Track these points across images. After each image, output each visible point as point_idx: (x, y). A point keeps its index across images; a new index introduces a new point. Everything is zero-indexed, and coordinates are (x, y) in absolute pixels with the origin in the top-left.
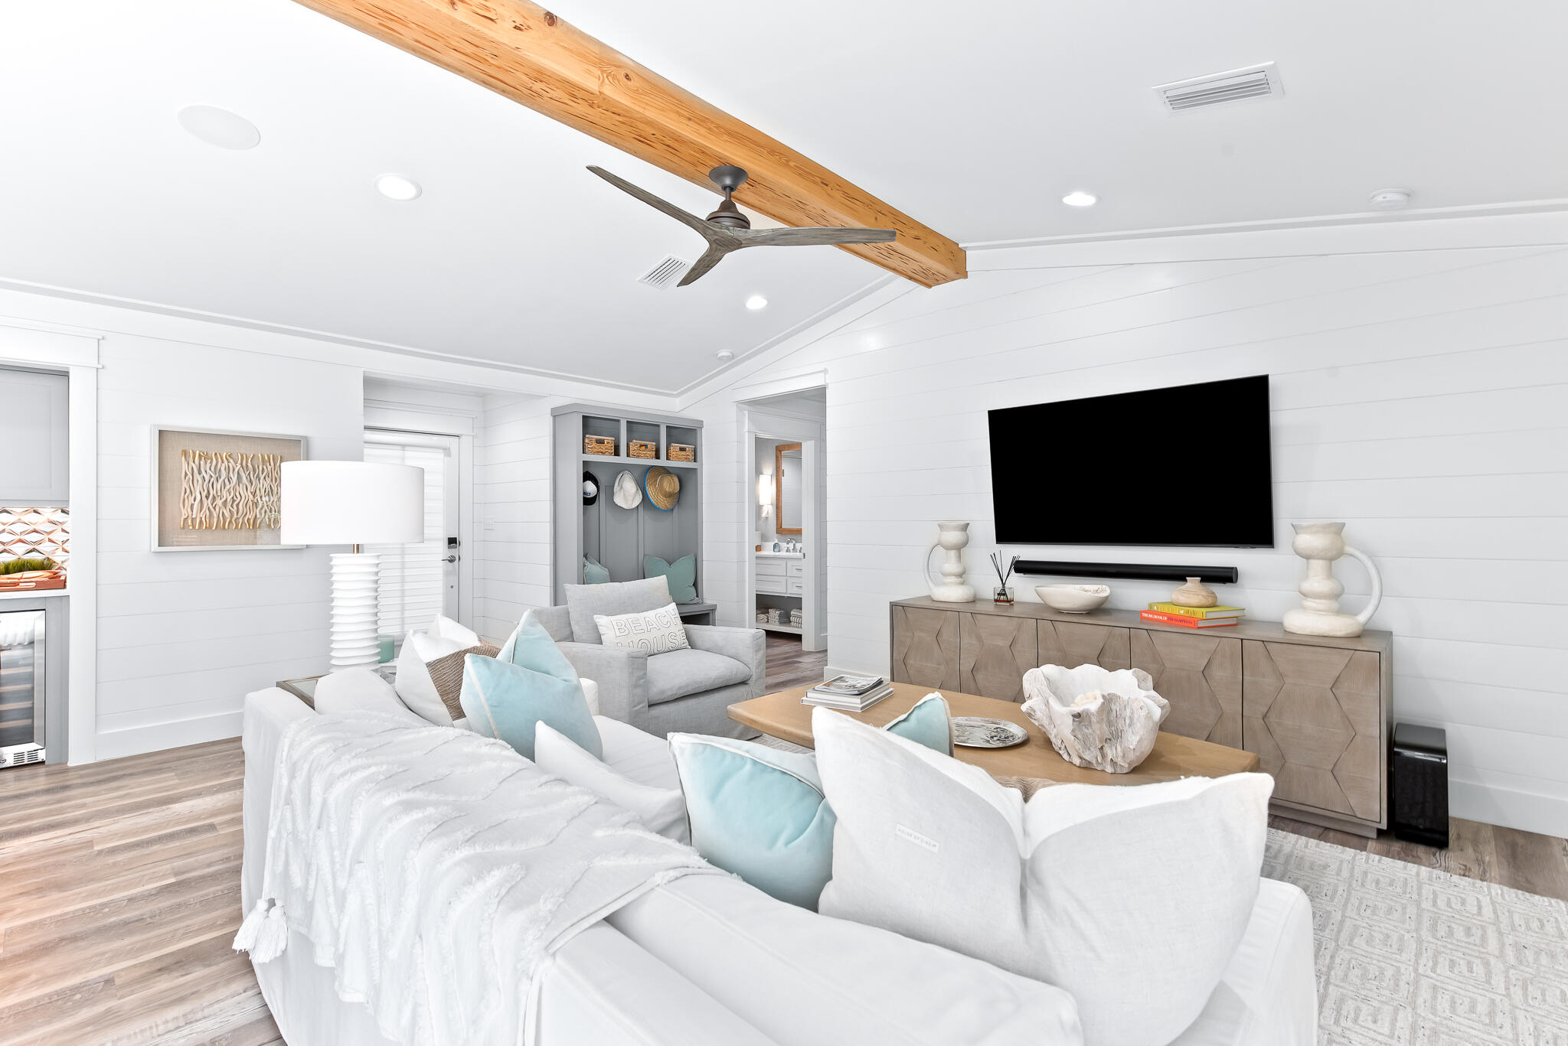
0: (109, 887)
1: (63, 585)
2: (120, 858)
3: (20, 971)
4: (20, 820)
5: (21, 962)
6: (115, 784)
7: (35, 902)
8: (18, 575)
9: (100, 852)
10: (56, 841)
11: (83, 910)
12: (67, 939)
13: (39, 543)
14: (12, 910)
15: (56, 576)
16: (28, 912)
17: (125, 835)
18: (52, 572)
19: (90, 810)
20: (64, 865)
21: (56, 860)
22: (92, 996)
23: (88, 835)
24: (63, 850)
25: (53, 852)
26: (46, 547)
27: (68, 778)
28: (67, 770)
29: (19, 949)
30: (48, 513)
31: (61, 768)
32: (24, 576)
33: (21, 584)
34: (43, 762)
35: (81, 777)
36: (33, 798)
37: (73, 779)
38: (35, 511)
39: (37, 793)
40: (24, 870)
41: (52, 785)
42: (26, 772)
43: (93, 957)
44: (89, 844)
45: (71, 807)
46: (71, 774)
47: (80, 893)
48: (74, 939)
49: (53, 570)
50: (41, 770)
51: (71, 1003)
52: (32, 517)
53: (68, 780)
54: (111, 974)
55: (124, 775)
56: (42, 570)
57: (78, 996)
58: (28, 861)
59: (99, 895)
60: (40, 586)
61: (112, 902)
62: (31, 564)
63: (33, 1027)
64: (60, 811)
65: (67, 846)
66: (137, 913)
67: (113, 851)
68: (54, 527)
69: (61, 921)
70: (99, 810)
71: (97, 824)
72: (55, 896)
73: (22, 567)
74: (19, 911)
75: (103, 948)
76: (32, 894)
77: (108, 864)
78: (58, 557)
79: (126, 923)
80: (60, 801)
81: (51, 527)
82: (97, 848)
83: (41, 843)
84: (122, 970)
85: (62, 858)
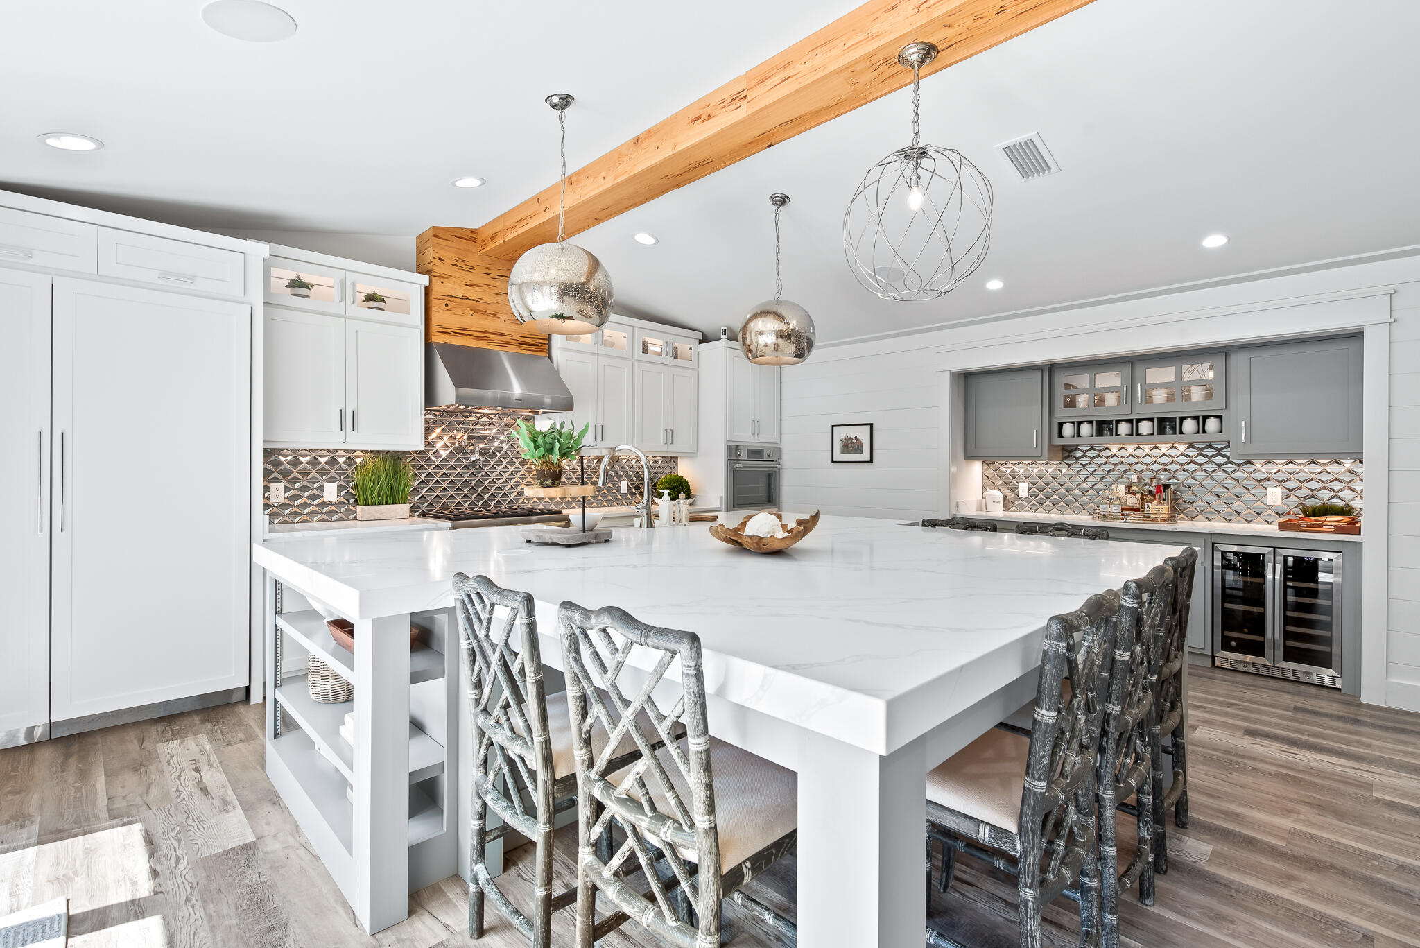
0: (1382, 841)
1: (1358, 532)
2: (1397, 816)
3: (1296, 873)
4: (1315, 735)
5: (1298, 864)
6: (1402, 737)
7: (1315, 817)
8: (1323, 518)
9: (1378, 800)
10: (1341, 769)
11: (1355, 849)
12: (1336, 868)
13: (1341, 490)
14: (1298, 813)
15: (1354, 522)
16: (1308, 823)
17: (1404, 795)
18: (1350, 518)
19: (1374, 753)
20: (1344, 795)
21: (1337, 786)
22: (1350, 940)
23: (1369, 777)
24: (1346, 781)
25: (1339, 778)
26: (1347, 495)
27: (1359, 713)
28: (1360, 705)
29: (1298, 852)
30: (1348, 463)
31: (1353, 701)
32: (1328, 519)
33: (1324, 527)
34: (1339, 689)
35: (1371, 716)
36: (1326, 719)
37: (1365, 716)
38: (1337, 462)
39: (1331, 716)
40: (1311, 782)
41: (1344, 714)
42: (1325, 693)
43: (1356, 902)
44: (1369, 786)
45: (1358, 742)
46: (1364, 711)
47: (1353, 831)
48: (1342, 872)
49: (1352, 516)
50: (1337, 696)
51: (1331, 934)
52: (1333, 468)
53: (1359, 715)
54: (1373, 932)
55: (1412, 731)
56: (1341, 515)
57: (1338, 932)
58: (1315, 775)
59: (1372, 843)
60: (1338, 530)
61: (1382, 857)
62: (1332, 509)
63: (1298, 932)
64: (1348, 742)
65: (1348, 778)
66: (1407, 885)
67: (1391, 805)
68: (1353, 477)
69: (1334, 848)
70: (1382, 757)
71: (1379, 770)
72: (1332, 820)
73: (1327, 510)
74: (1302, 817)
75: (1366, 899)
76: (1314, 808)
77: (1383, 817)
78: (1357, 505)
79: (1393, 889)
80: (1349, 732)
81: (1351, 477)
82: (1376, 794)
83: (1329, 764)
84: (1383, 936)
85: (1343, 788)
